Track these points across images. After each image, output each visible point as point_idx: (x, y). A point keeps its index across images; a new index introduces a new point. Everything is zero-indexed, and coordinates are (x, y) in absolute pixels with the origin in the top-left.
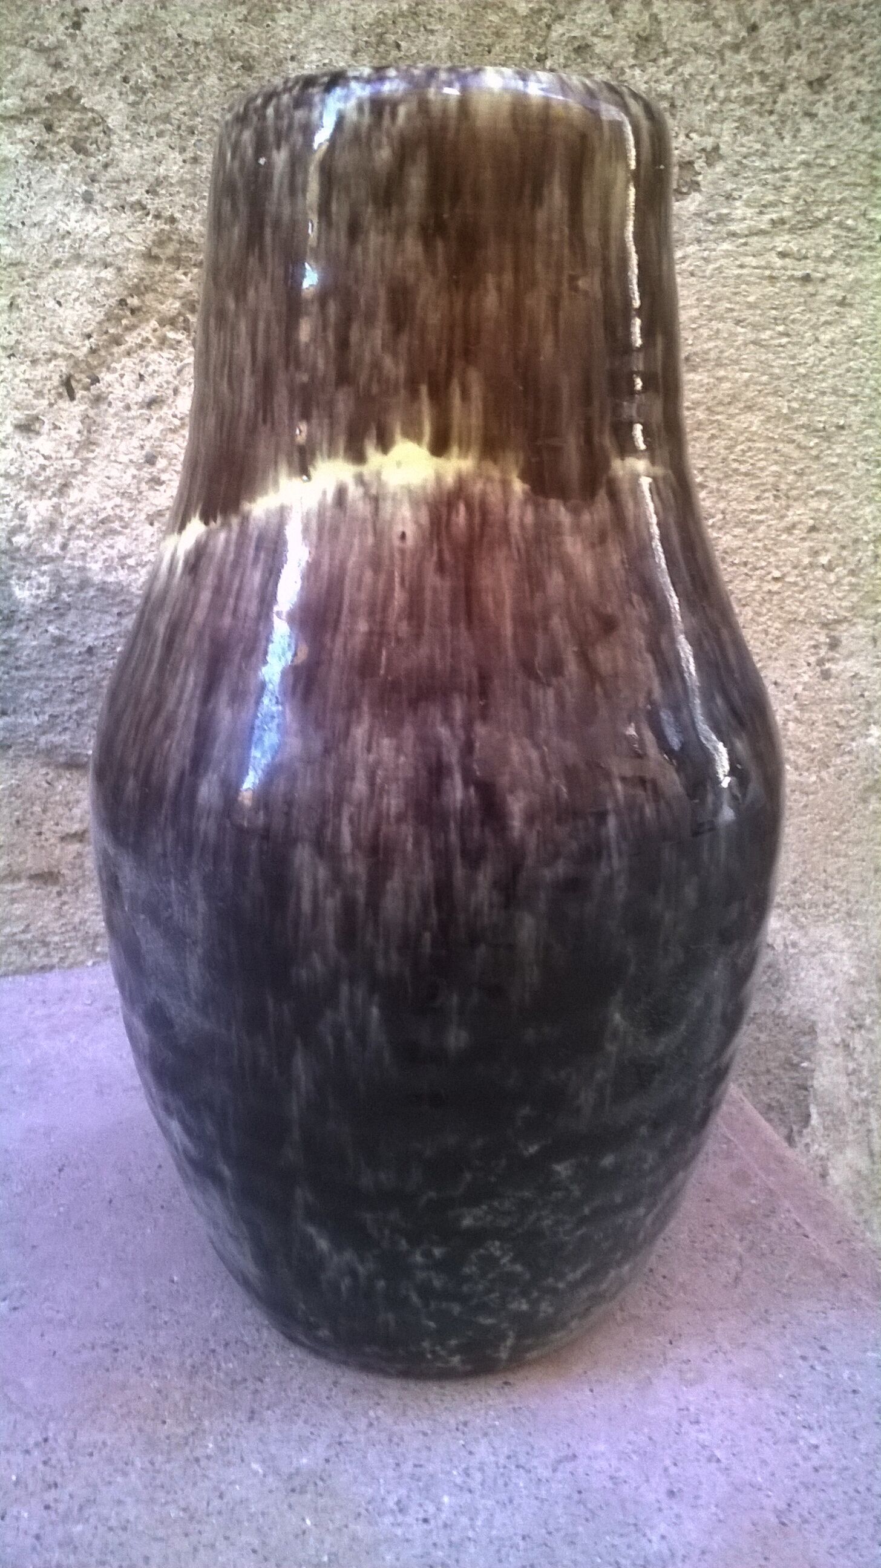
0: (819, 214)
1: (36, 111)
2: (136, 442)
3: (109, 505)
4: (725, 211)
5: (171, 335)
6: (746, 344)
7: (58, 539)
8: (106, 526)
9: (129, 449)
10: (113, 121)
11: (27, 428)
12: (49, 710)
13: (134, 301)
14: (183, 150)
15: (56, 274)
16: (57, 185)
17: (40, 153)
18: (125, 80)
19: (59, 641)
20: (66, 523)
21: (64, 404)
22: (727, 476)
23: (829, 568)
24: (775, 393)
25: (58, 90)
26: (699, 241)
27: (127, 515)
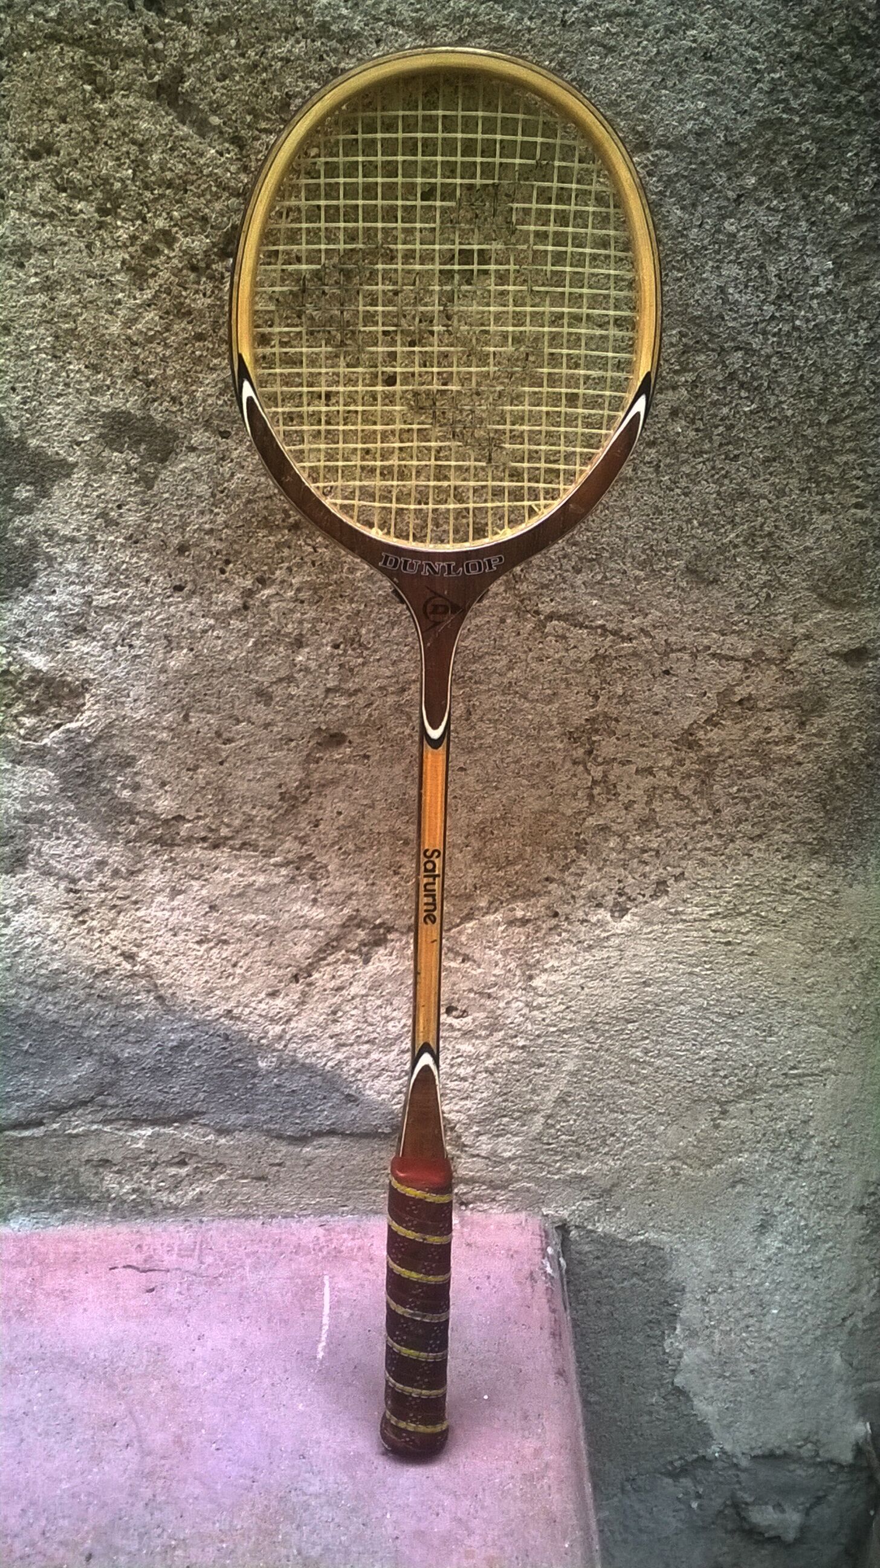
0: (743, 910)
1: (292, 862)
2: (327, 1004)
3: (311, 1029)
4: (680, 909)
5: (352, 957)
6: (683, 974)
7: (283, 1043)
8: (308, 1039)
9: (323, 1007)
12: (270, 1114)
13: (335, 944)
14: (367, 880)
15: (295, 932)
16: (299, 894)
17: (293, 880)
18: (340, 849)
19: (278, 1086)
20: (288, 1037)
21: (293, 985)
22: (663, 1035)
24: (700, 996)
25: (304, 854)
26: (662, 923)
27: (319, 1035)
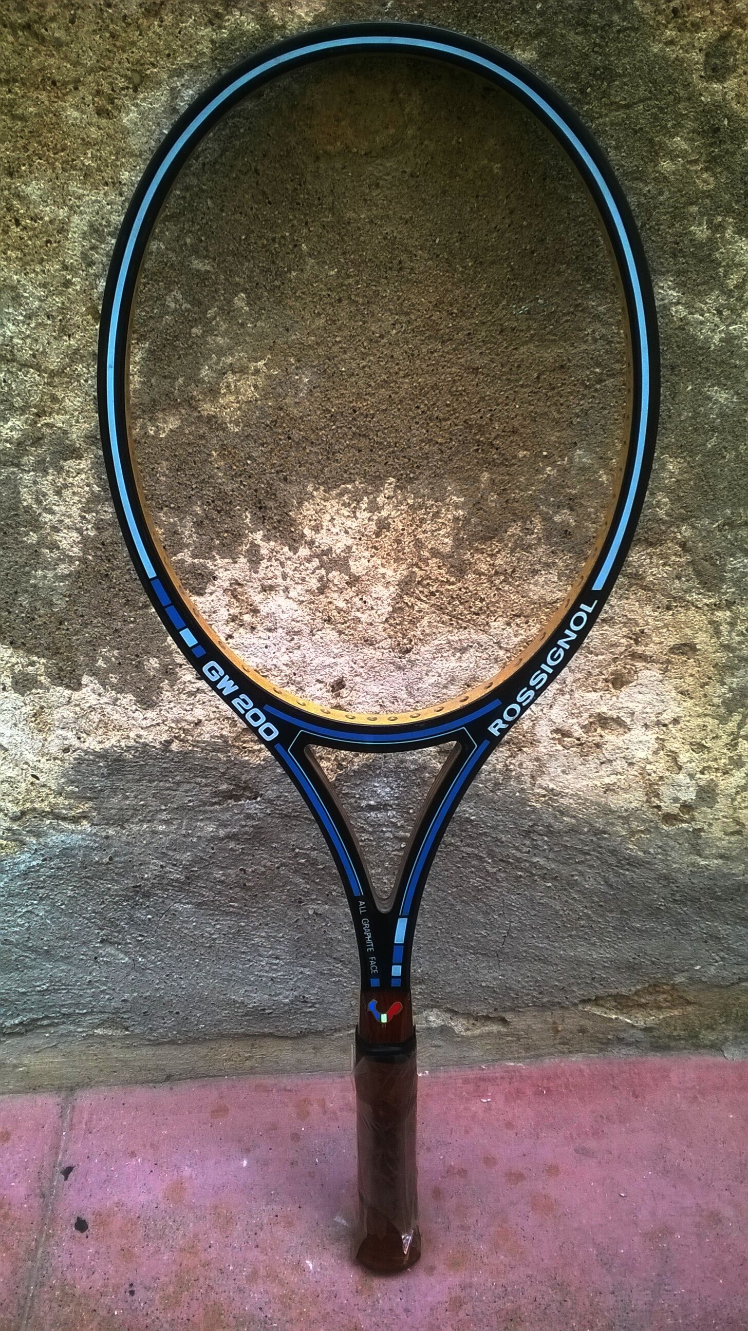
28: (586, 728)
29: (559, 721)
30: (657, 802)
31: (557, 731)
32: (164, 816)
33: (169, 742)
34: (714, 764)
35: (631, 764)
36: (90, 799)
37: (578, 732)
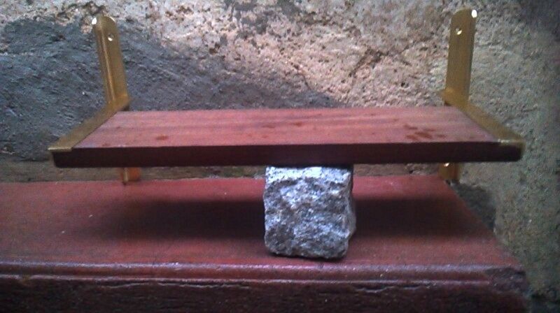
1: (349, 29)
2: (361, 84)
3: (356, 95)
5: (368, 66)
7: (347, 101)
10: (362, 30)
11: (343, 82)
13: (363, 60)
14: (373, 35)
15: (350, 56)
16: (351, 41)
17: (349, 36)
18: (364, 23)
21: (349, 78)
23: (501, 112)
25: (352, 26)
28: (178, 11)
29: (168, 8)
30: (206, 43)
31: (167, 12)
32: (33, 49)
33: (35, 18)
34: (225, 28)
35: (195, 27)
36: (8, 42)
37: (175, 13)
